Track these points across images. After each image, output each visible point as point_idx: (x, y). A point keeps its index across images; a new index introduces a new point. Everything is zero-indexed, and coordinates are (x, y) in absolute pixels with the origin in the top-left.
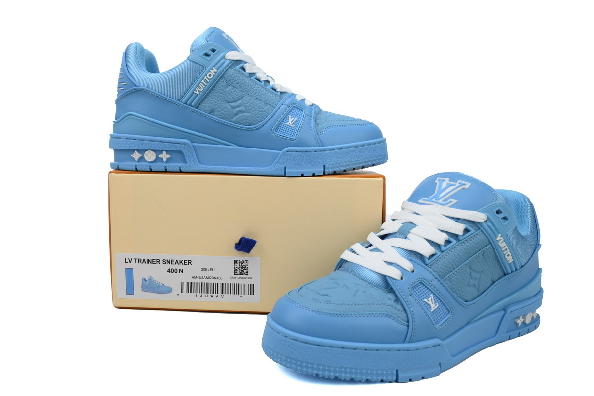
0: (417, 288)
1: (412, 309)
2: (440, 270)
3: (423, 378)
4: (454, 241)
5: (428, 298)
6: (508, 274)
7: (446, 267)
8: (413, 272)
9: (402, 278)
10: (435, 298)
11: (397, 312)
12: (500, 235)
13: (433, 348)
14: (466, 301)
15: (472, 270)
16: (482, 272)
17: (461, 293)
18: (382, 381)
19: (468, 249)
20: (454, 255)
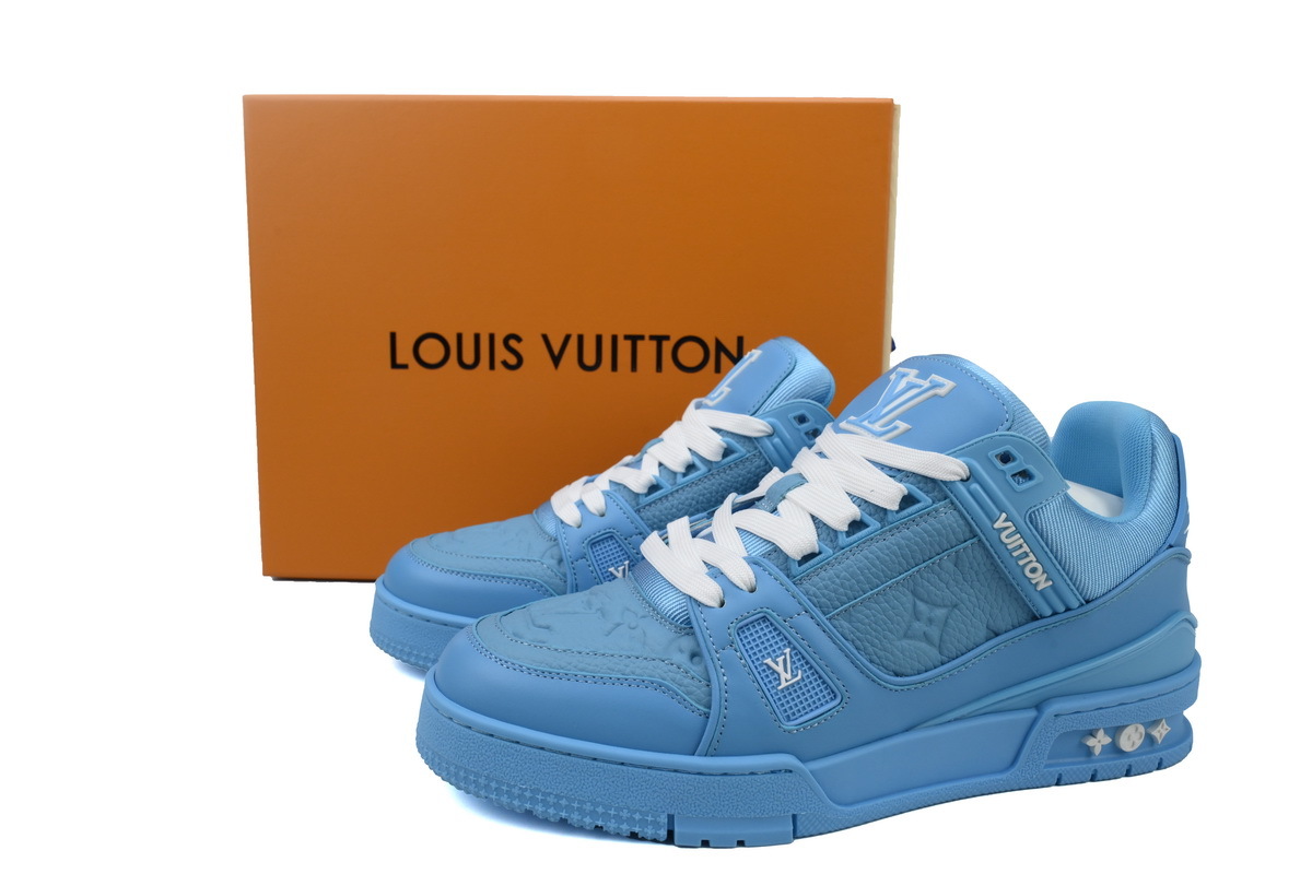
0: (753, 631)
1: (725, 678)
2: (826, 592)
3: (741, 844)
4: (874, 524)
5: (777, 656)
6: (1042, 617)
7: (842, 585)
8: (752, 590)
9: (722, 604)
10: (795, 659)
11: (687, 681)
12: (1004, 515)
13: (772, 775)
14: (897, 675)
15: (922, 600)
16: (955, 606)
17: (881, 653)
18: (634, 837)
19: (907, 546)
20: (867, 558)
